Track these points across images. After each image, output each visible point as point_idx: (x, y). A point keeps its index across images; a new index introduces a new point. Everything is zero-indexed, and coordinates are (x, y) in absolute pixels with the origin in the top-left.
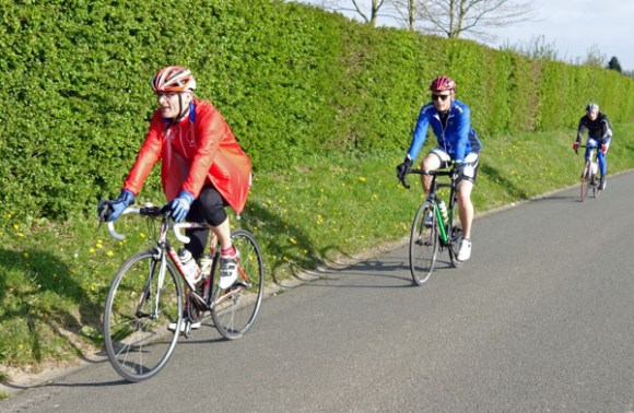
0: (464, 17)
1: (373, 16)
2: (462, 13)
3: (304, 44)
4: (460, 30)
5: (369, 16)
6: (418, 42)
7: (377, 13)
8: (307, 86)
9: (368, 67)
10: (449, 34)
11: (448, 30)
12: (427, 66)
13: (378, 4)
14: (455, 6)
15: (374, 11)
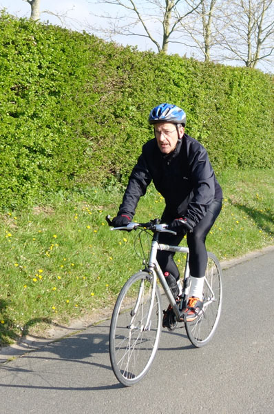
0: (261, 47)
1: (165, 43)
2: (259, 42)
3: (40, 67)
4: (256, 60)
5: (161, 43)
6: (192, 69)
7: (168, 40)
8: (46, 115)
9: (131, 95)
10: (247, 63)
11: (246, 59)
12: (202, 95)
13: (169, 30)
14: (252, 36)
15: (166, 37)
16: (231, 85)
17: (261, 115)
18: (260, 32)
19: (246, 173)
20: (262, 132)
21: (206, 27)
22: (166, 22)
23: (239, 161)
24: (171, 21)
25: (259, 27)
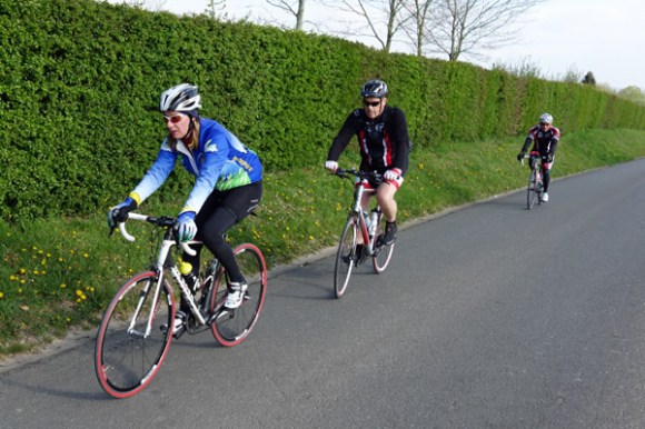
0: (463, 41)
1: (389, 41)
2: (461, 39)
3: (332, 68)
4: (459, 52)
5: (385, 41)
6: (423, 65)
7: (392, 38)
10: (450, 56)
11: (449, 51)
12: (430, 84)
13: (393, 31)
14: (456, 32)
15: (390, 36)
16: (450, 77)
17: (470, 100)
18: (463, 28)
19: (456, 145)
20: (471, 112)
21: (420, 27)
22: (390, 25)
23: (452, 136)
24: (395, 24)
25: (462, 25)
